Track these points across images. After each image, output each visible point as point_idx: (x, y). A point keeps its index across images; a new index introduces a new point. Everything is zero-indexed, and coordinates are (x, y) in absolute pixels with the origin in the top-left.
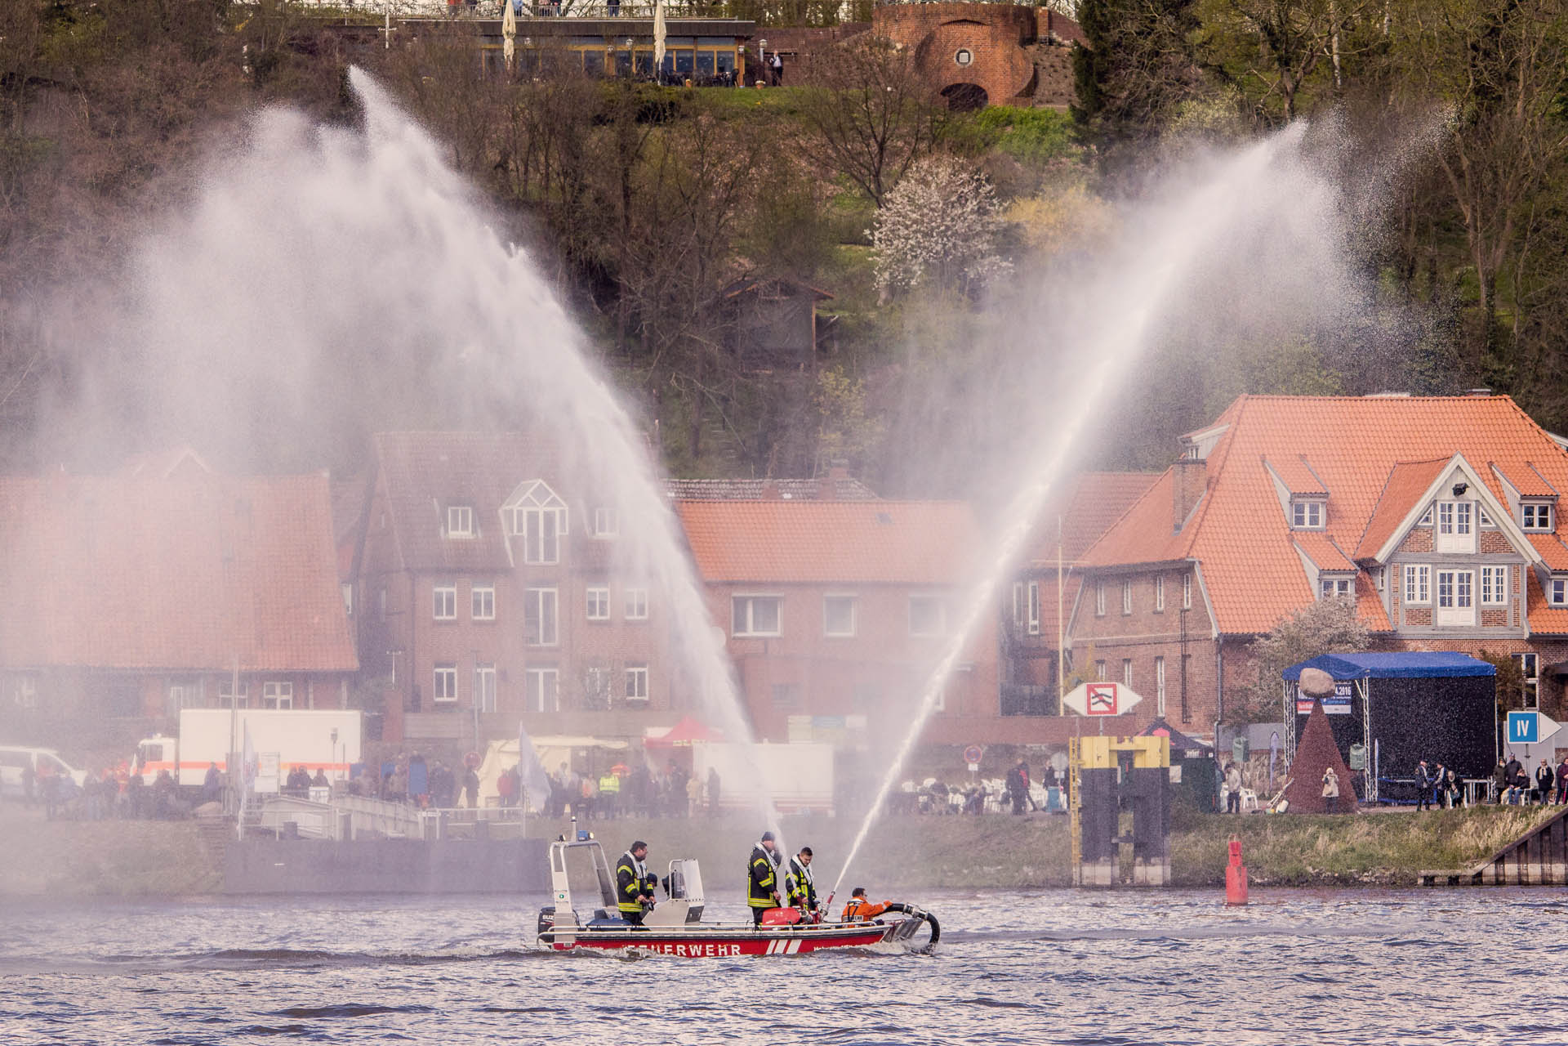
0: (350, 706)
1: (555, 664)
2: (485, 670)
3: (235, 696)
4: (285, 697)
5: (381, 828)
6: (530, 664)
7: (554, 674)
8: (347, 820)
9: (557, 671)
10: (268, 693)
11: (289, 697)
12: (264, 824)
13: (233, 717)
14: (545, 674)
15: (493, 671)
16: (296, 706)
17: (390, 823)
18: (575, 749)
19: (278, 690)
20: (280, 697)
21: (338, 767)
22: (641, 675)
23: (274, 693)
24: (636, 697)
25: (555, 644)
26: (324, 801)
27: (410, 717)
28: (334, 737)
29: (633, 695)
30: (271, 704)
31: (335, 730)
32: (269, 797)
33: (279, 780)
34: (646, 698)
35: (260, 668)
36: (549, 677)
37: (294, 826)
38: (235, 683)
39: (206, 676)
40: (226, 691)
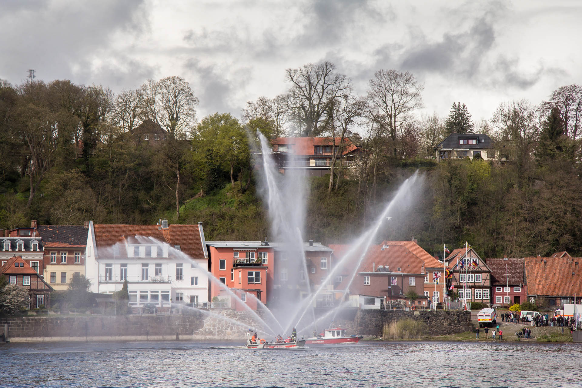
38: (575, 299)
39: (569, 298)
40: (574, 300)
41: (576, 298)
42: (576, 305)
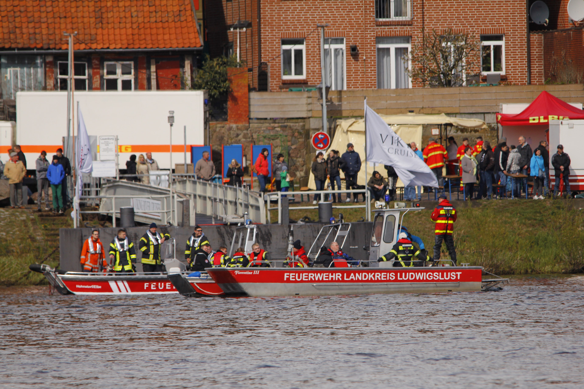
0: (195, 87)
1: (407, 39)
2: (333, 47)
3: (71, 77)
4: (126, 77)
5: (220, 213)
6: (379, 39)
7: (407, 49)
8: (185, 205)
9: (409, 46)
10: (109, 73)
11: (131, 77)
12: (102, 211)
13: (69, 100)
14: (397, 49)
15: (343, 46)
16: (139, 87)
17: (230, 208)
18: (426, 127)
19: (119, 71)
20: (120, 77)
21: (177, 149)
22: (498, 49)
23: (114, 73)
24: (492, 72)
25: (407, 18)
26: (164, 186)
27: (255, 96)
28: (171, 119)
29: (489, 69)
30: (112, 85)
31: (172, 112)
32: (109, 181)
33: (117, 164)
34: (503, 73)
35: (99, 47)
36: (400, 52)
37: (131, 212)
38: (71, 63)
39: (43, 56)
40: (64, 71)
41: (78, 56)
42: (78, 94)
